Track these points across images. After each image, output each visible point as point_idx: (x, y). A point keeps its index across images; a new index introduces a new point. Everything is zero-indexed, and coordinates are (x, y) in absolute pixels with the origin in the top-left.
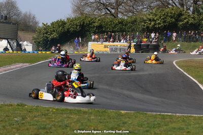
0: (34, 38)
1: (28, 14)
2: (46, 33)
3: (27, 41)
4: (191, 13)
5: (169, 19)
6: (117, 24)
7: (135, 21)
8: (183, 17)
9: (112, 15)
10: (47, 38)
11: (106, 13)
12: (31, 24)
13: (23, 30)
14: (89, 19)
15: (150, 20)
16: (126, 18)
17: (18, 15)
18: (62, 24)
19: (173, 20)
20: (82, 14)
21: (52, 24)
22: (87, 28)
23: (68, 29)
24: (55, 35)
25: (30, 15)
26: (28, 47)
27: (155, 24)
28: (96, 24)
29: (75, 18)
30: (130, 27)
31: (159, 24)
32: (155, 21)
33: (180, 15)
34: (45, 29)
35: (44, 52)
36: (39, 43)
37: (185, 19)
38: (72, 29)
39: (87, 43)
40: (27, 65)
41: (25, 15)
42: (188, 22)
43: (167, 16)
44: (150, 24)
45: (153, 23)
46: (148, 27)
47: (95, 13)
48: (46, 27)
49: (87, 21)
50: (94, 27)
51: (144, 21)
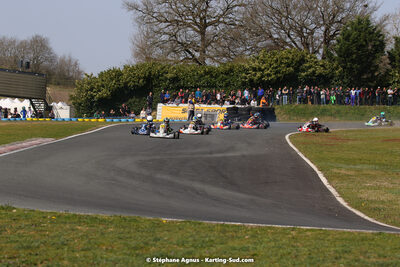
0: (72, 98)
1: (67, 58)
2: (91, 90)
3: (62, 101)
4: (319, 58)
5: (284, 69)
6: (202, 76)
7: (231, 70)
8: (307, 65)
9: (196, 60)
10: (93, 97)
11: (187, 58)
12: (71, 74)
13: (59, 84)
14: (159, 68)
15: (254, 69)
16: (217, 65)
17: (51, 61)
18: (116, 74)
19: (291, 69)
20: (148, 59)
21: (101, 75)
22: (155, 82)
23: (126, 84)
24: (104, 93)
25: (70, 61)
26: (62, 111)
27: (262, 76)
28: (169, 76)
29: (137, 66)
30: (223, 80)
31: (269, 75)
32: (263, 71)
33: (303, 60)
34: (89, 84)
35: (86, 120)
36: (80, 104)
37: (310, 67)
38: (131, 84)
39: (156, 106)
40: (50, 140)
41: (62, 61)
42: (314, 72)
43: (281, 63)
44: (255, 75)
45: (259, 74)
46: (251, 81)
47: (169, 57)
48: (91, 80)
49: (155, 71)
50: (166, 79)
51: (246, 71)
